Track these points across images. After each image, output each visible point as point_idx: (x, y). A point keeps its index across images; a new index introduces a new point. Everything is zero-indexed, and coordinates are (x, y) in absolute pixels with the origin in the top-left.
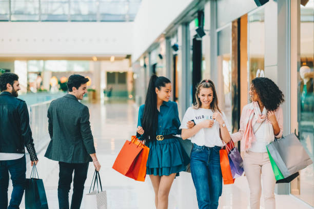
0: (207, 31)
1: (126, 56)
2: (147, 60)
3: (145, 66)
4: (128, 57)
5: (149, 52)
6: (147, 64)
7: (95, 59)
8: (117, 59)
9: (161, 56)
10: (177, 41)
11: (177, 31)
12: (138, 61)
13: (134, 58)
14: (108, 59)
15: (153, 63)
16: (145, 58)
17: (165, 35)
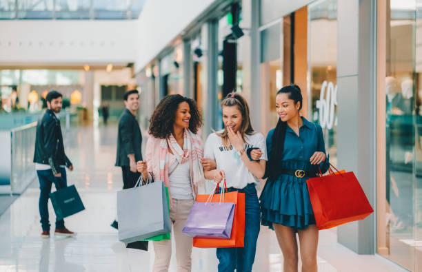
0: (247, 29)
1: (127, 64)
2: (156, 69)
3: (153, 77)
4: (130, 65)
5: (159, 59)
6: (156, 74)
7: (87, 68)
8: (117, 67)
9: (177, 65)
10: (200, 43)
11: (199, 31)
12: (143, 71)
13: (138, 68)
14: (103, 68)
15: (164, 72)
16: (153, 66)
17: (182, 36)
